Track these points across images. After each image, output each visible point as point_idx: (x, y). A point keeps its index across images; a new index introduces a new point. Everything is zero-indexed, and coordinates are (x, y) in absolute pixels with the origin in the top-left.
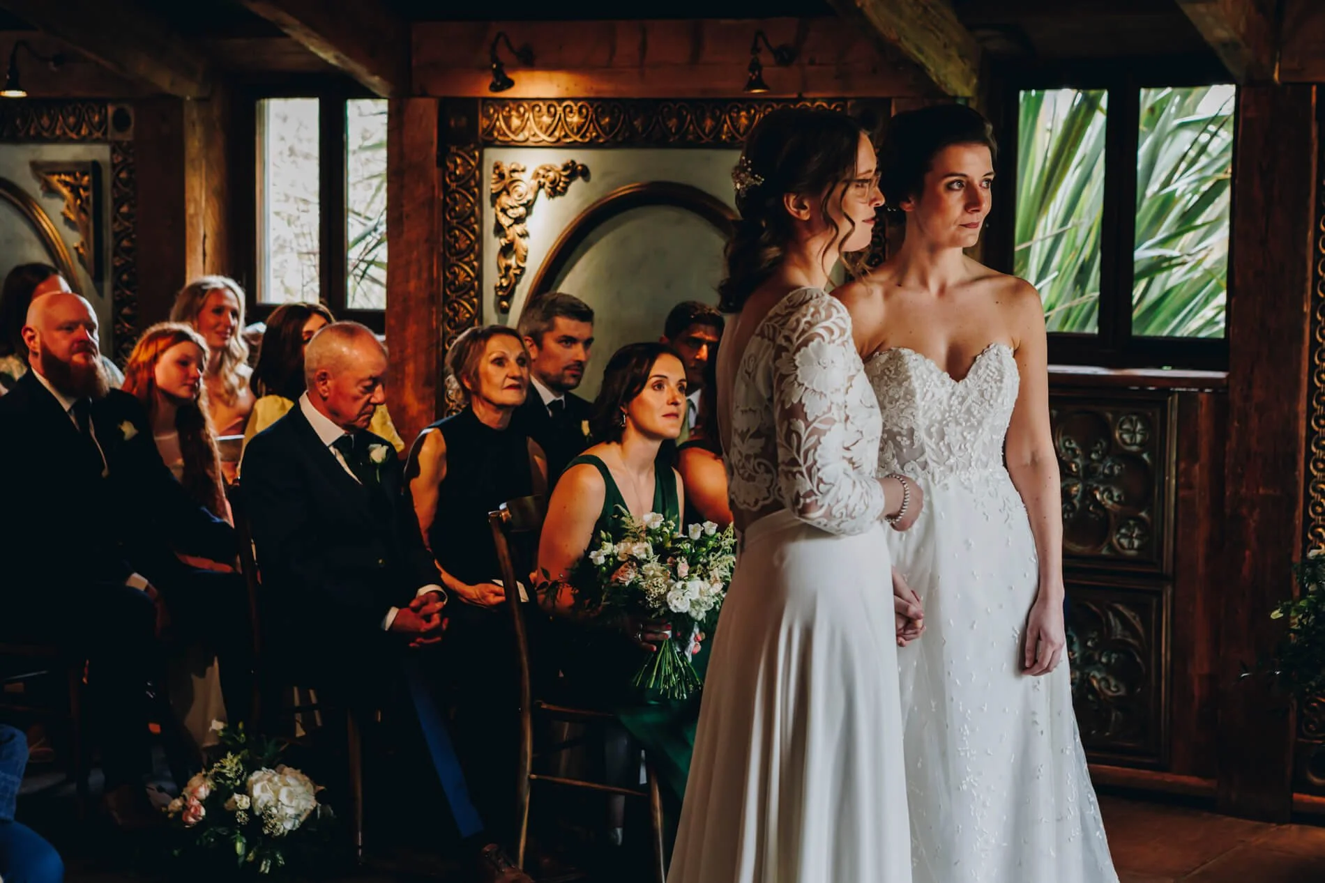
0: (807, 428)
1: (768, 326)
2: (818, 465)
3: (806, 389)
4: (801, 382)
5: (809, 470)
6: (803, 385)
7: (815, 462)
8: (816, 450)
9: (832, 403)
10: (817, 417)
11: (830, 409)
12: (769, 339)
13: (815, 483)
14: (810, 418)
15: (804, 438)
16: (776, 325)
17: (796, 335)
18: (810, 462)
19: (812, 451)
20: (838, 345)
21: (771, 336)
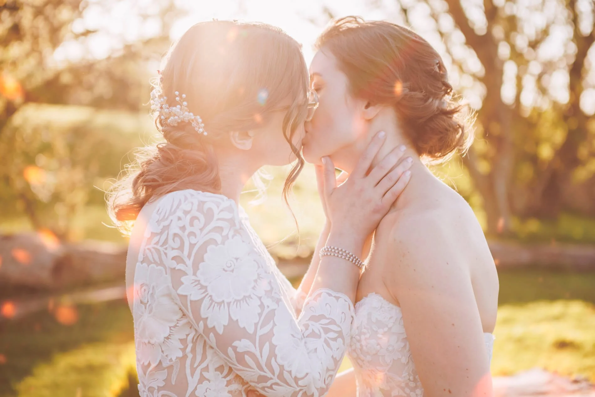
0: (254, 344)
1: (148, 249)
2: (287, 368)
3: (229, 304)
4: (219, 300)
5: (281, 376)
6: (223, 301)
7: (282, 367)
8: (275, 356)
9: (260, 298)
10: (256, 324)
11: (262, 306)
12: (157, 265)
13: (294, 384)
14: (251, 330)
15: (258, 354)
16: (158, 247)
17: (186, 252)
18: (277, 371)
19: (273, 360)
20: (233, 237)
21: (157, 260)
